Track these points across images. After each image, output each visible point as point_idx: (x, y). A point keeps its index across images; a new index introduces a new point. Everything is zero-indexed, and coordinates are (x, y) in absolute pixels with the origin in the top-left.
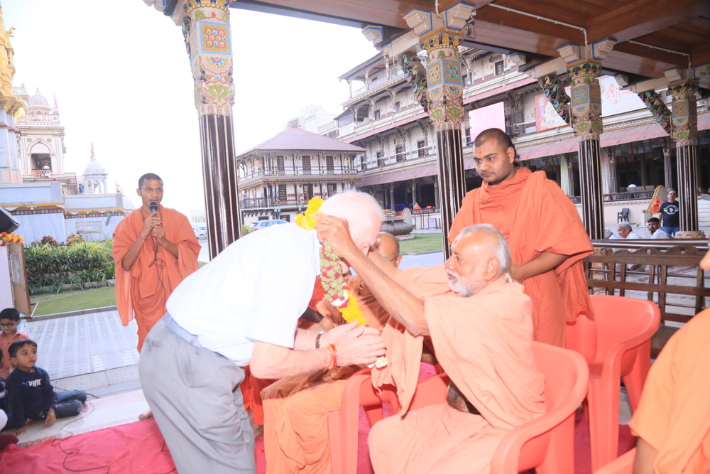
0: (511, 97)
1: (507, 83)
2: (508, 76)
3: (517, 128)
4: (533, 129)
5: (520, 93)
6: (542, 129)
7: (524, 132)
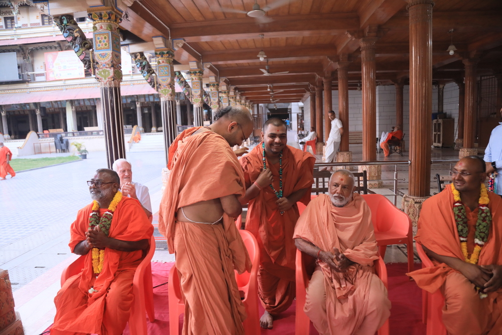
0: (23, 49)
1: (19, 37)
2: (19, 32)
3: (28, 76)
4: (42, 78)
5: (30, 47)
6: (51, 80)
7: (34, 80)
